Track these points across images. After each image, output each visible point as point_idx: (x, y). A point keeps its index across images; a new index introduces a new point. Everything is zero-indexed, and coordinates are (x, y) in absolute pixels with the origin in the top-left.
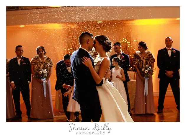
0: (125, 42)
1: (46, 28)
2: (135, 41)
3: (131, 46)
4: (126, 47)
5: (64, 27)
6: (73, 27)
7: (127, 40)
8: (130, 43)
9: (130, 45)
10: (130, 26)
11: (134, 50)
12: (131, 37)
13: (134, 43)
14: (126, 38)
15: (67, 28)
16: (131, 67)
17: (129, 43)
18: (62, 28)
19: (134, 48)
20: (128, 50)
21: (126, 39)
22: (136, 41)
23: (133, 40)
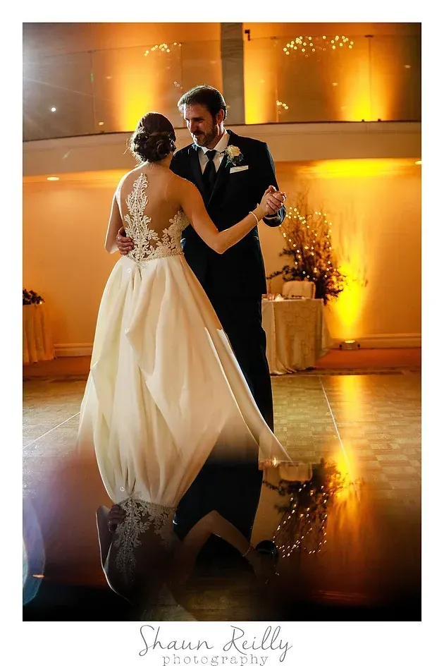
0: (295, 217)
2: (316, 213)
3: (308, 227)
4: (297, 230)
7: (298, 213)
8: (306, 219)
9: (306, 224)
10: (308, 181)
11: (316, 235)
12: (309, 203)
13: (315, 219)
14: (297, 207)
16: (308, 277)
17: (304, 218)
19: (316, 232)
20: (301, 236)
21: (295, 210)
22: (320, 214)
23: (314, 212)
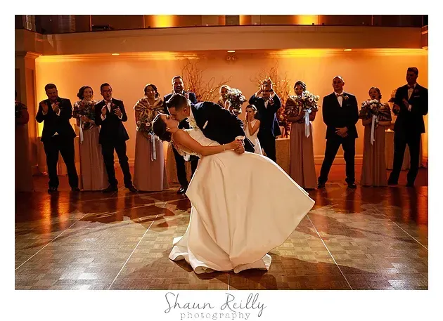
1: (151, 59)
3: (277, 89)
5: (178, 58)
6: (190, 58)
8: (276, 84)
11: (281, 94)
12: (278, 74)
13: (281, 84)
15: (182, 58)
18: (175, 59)
22: (284, 81)
23: (281, 80)
